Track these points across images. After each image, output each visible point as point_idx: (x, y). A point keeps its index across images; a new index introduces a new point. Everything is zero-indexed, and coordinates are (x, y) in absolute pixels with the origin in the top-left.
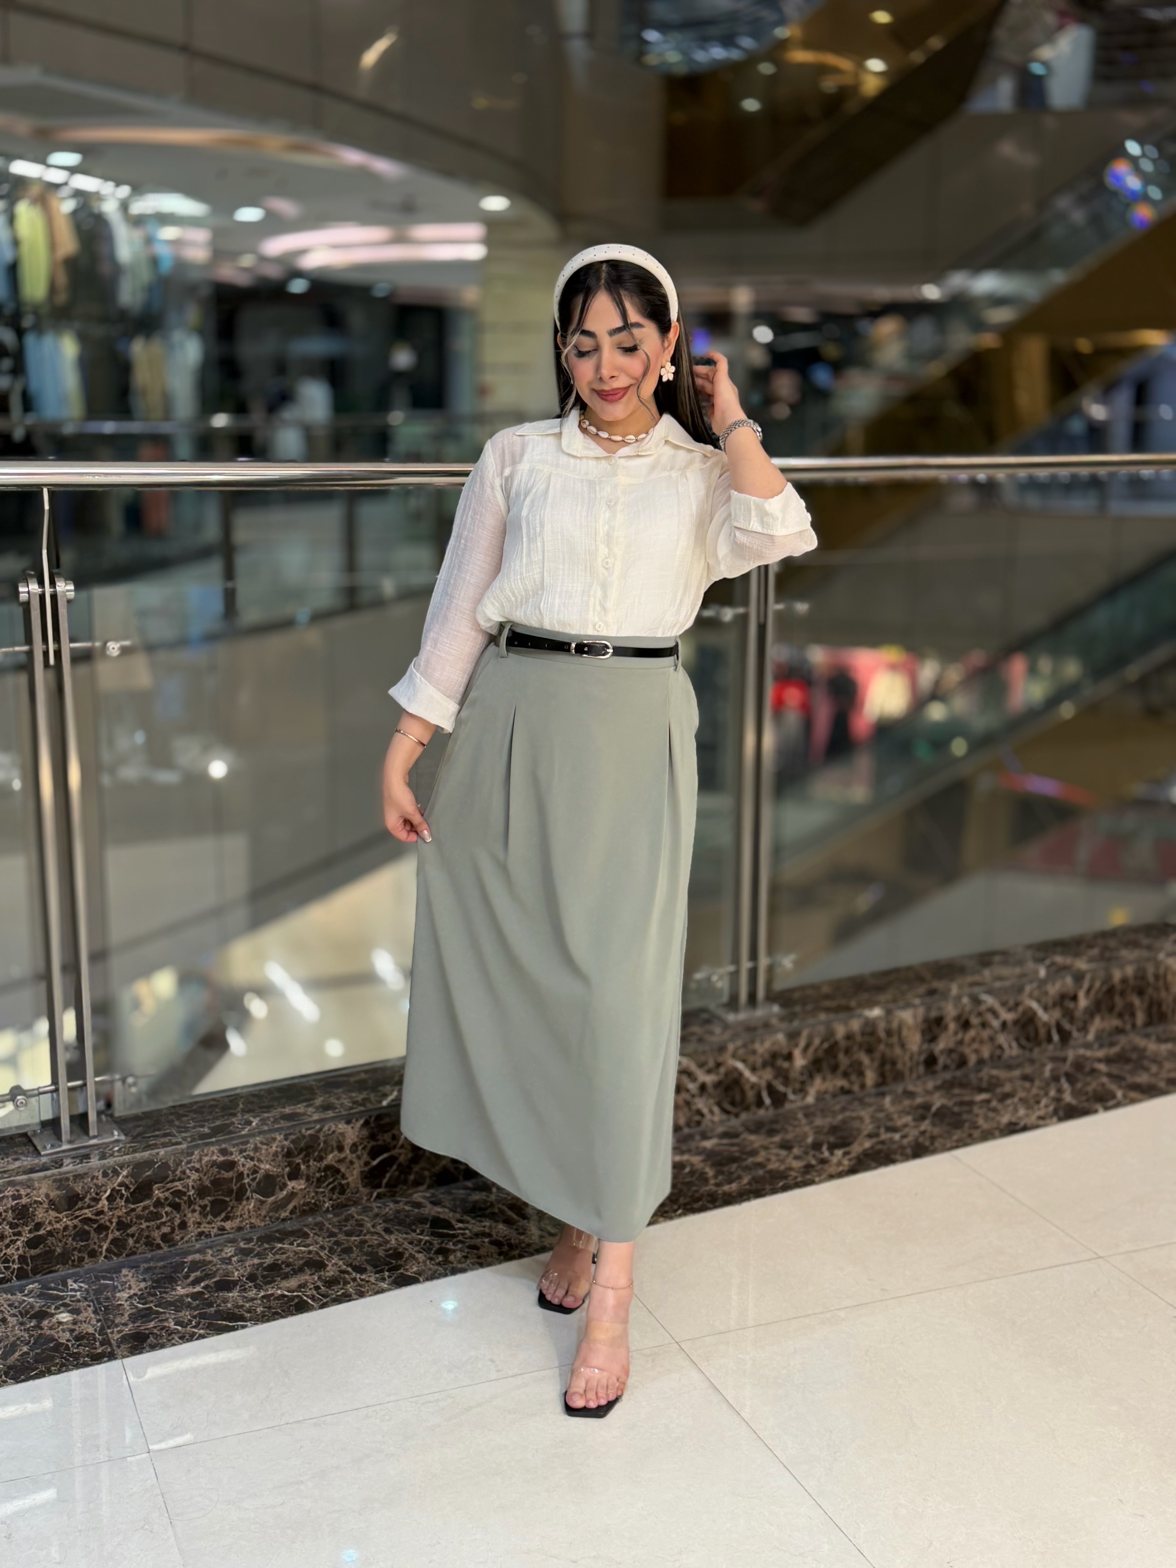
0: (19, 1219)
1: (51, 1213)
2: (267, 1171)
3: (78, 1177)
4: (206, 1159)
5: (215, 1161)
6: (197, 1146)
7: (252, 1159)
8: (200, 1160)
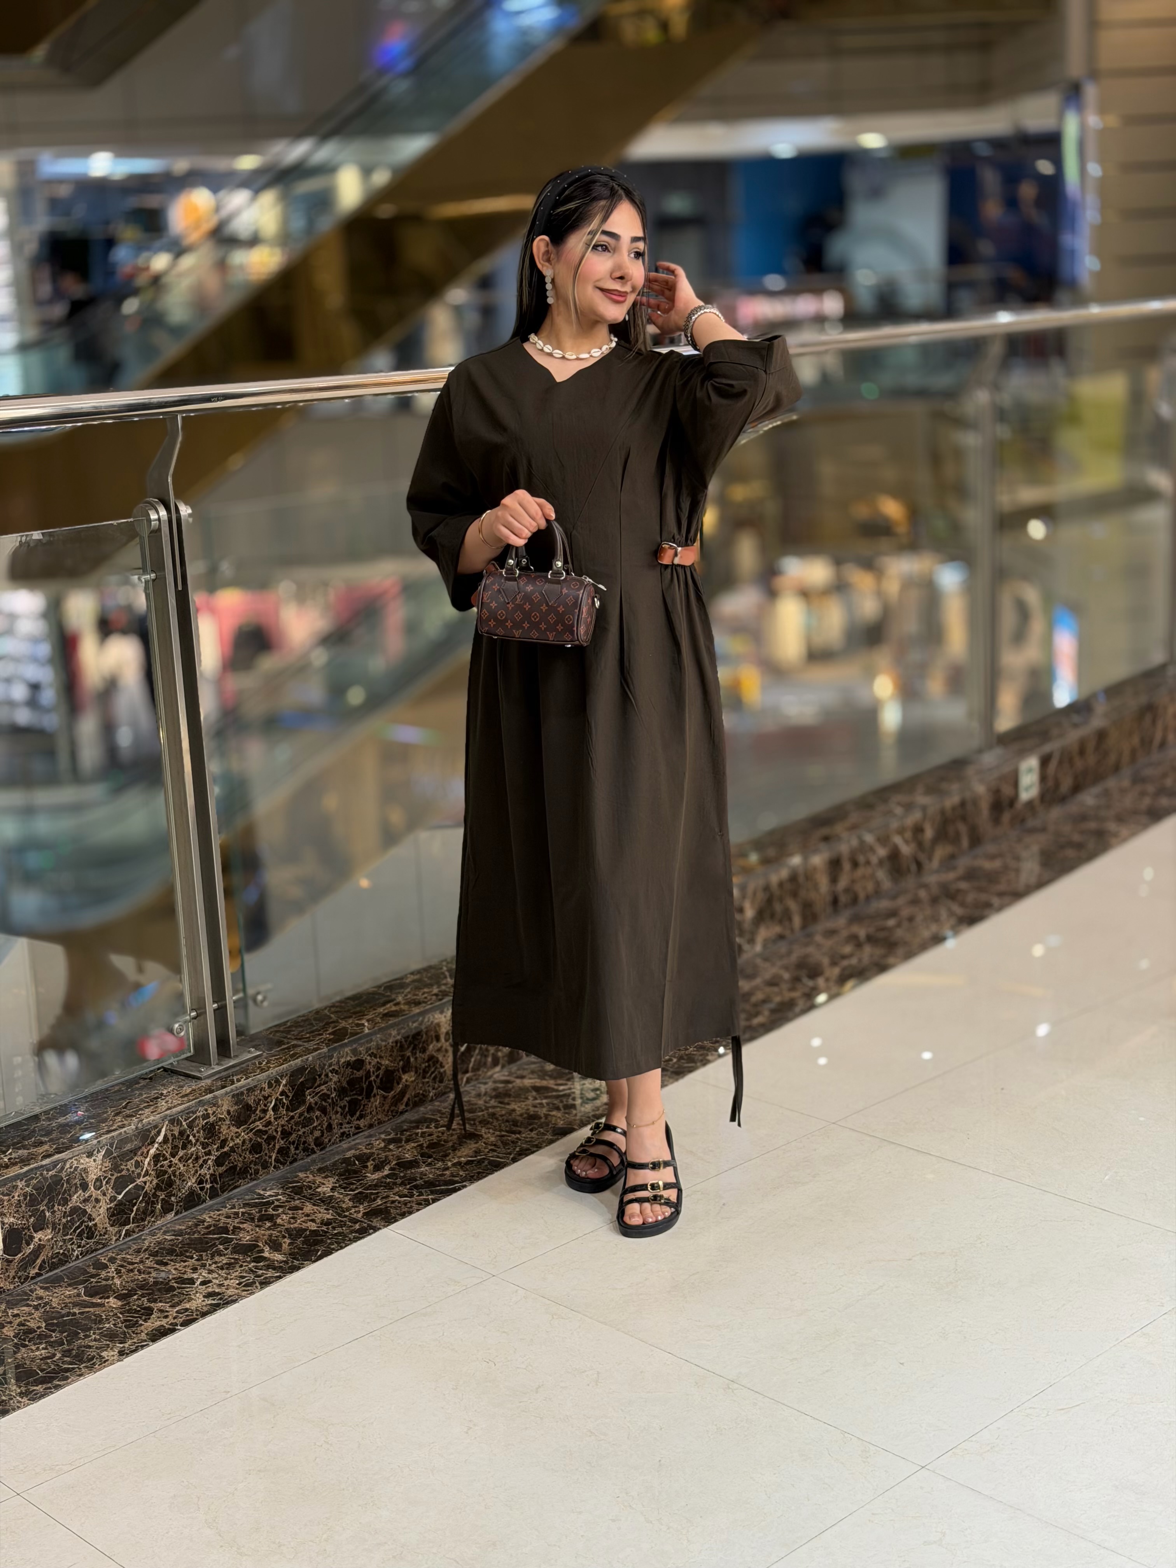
0: (208, 1139)
1: (232, 1128)
2: (387, 1066)
3: (250, 1090)
4: (343, 1060)
5: (349, 1061)
6: (335, 1049)
7: (376, 1057)
8: (338, 1061)
